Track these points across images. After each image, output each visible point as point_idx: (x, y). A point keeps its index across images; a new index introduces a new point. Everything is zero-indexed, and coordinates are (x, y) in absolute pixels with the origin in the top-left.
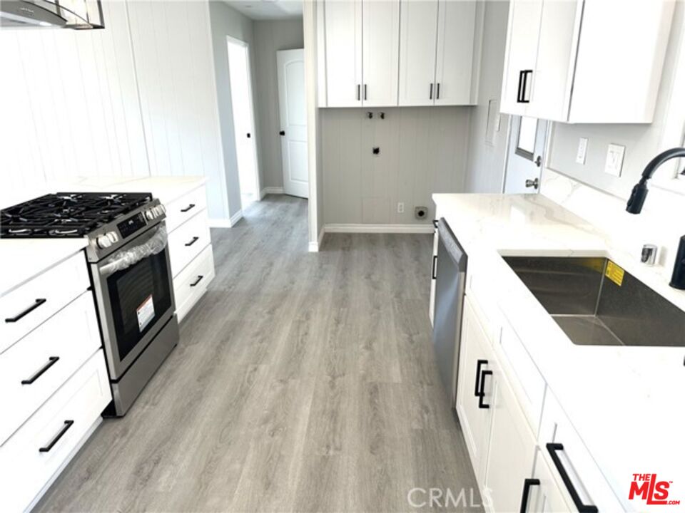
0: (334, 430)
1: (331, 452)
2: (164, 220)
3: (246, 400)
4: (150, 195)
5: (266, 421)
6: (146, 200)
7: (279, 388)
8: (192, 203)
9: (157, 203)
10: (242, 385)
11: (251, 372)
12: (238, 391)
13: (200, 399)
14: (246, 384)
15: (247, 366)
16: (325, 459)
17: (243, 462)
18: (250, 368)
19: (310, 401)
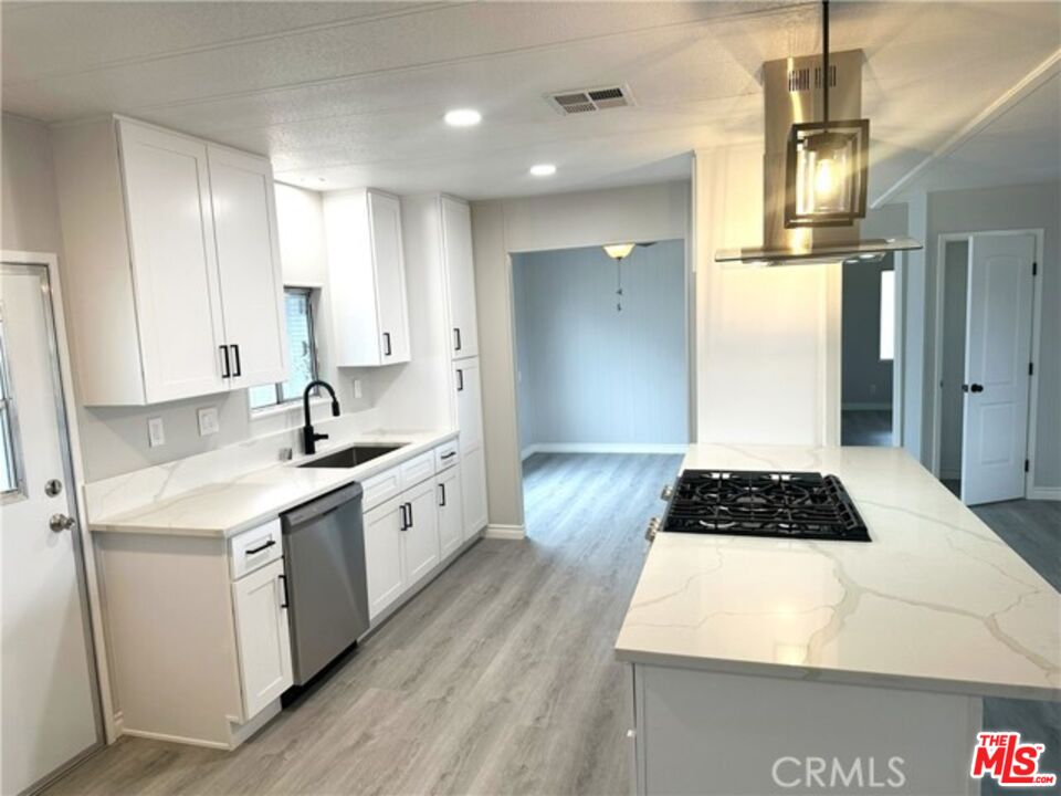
0: (472, 653)
1: (483, 640)
3: (551, 685)
5: (533, 664)
7: (512, 694)
10: (556, 701)
11: (544, 717)
12: (560, 695)
13: (603, 692)
14: (551, 702)
15: (550, 726)
16: (490, 637)
17: (555, 640)
18: (545, 722)
19: (483, 677)
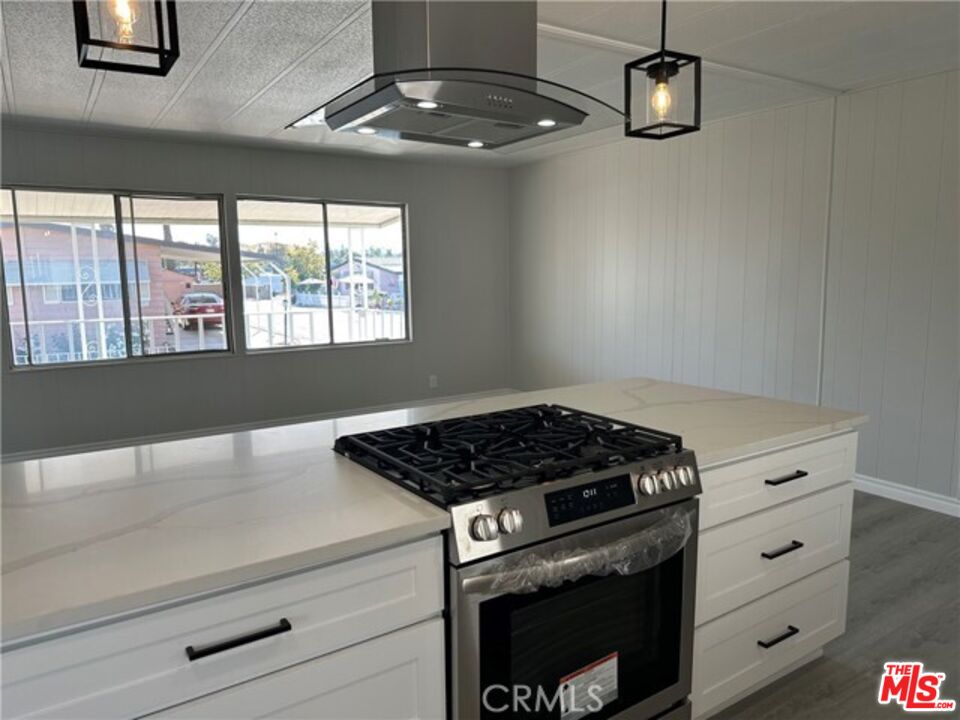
2: (698, 496)
4: (678, 440)
6: (667, 449)
8: (804, 470)
9: (689, 459)
